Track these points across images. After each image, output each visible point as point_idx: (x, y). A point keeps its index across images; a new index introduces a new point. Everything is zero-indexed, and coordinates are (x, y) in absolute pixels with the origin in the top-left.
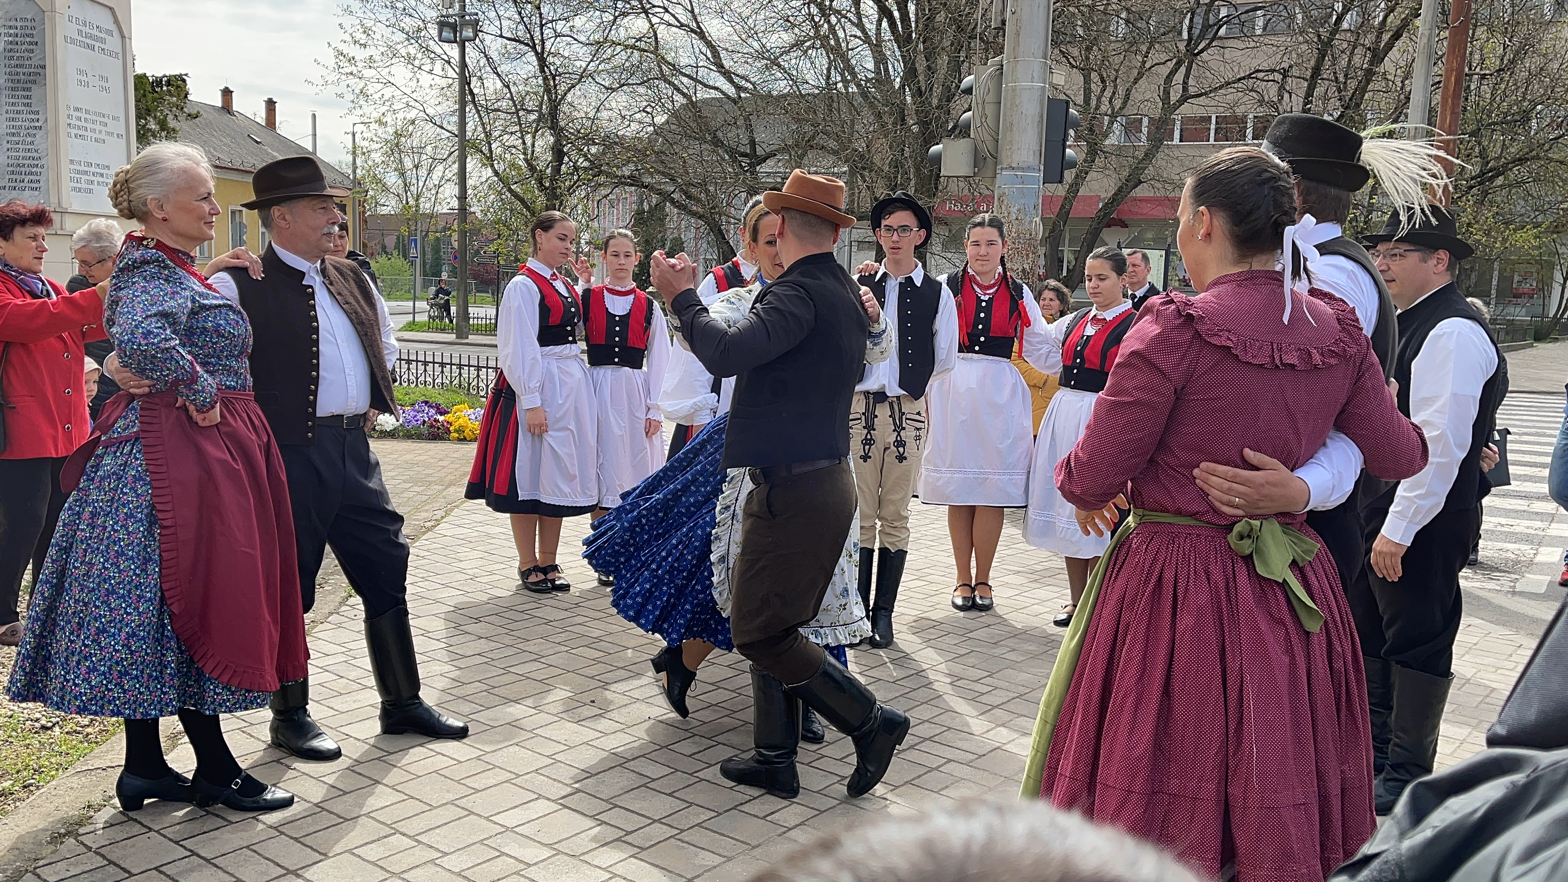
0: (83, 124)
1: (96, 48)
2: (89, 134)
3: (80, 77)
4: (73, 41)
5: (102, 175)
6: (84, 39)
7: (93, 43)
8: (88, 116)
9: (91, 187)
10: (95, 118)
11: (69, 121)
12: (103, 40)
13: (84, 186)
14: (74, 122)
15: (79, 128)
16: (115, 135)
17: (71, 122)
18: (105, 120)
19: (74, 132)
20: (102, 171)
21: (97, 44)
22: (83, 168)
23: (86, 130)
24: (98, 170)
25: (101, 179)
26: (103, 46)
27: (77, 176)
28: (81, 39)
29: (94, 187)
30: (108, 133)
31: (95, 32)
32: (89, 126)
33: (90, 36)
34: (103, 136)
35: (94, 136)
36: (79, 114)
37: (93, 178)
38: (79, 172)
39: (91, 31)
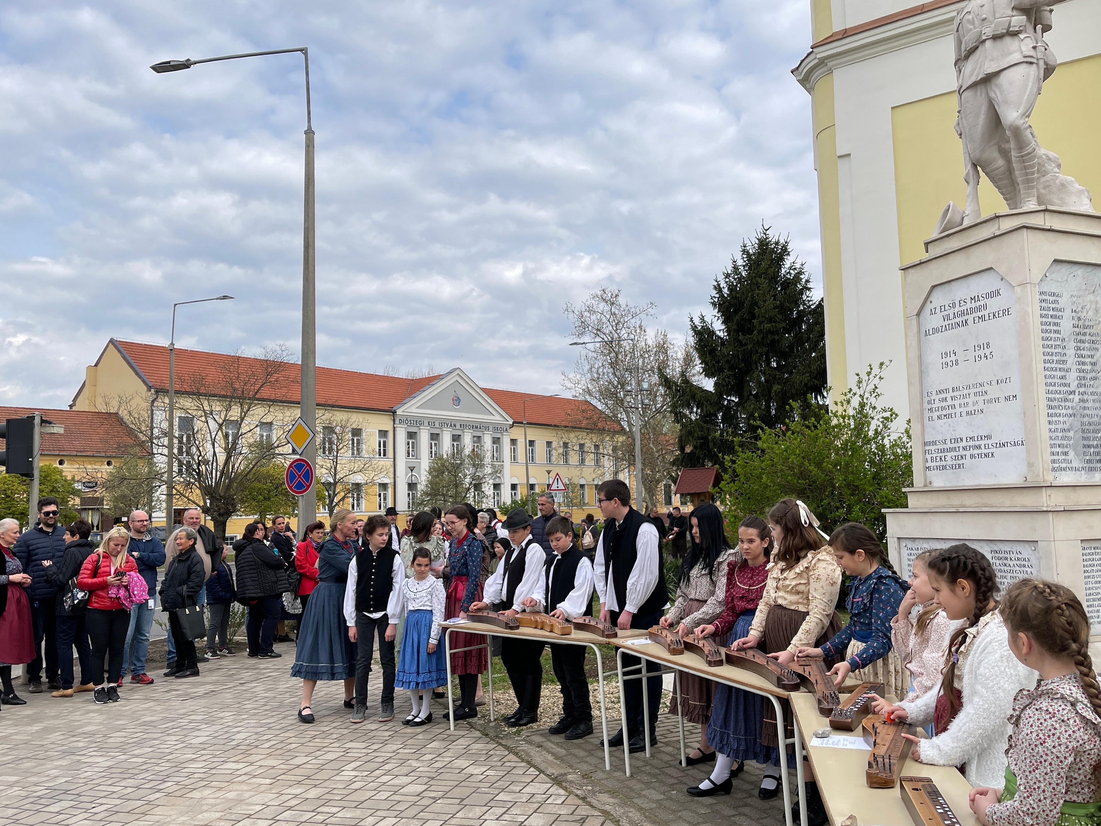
0: (950, 402)
1: (970, 322)
2: (958, 410)
3: (944, 360)
4: (936, 331)
5: (979, 447)
6: (950, 322)
7: (966, 317)
8: (956, 393)
9: (960, 462)
10: (966, 392)
11: (929, 407)
12: (979, 309)
13: (950, 462)
14: (937, 404)
15: (943, 408)
16: (1002, 400)
17: (934, 406)
18: (987, 388)
19: (935, 415)
20: (977, 443)
21: (970, 318)
22: (949, 445)
23: (954, 407)
24: (971, 443)
25: (976, 452)
26: (980, 314)
27: (941, 454)
28: (947, 322)
29: (967, 462)
30: (990, 401)
31: (969, 305)
32: (957, 403)
33: (963, 314)
34: (981, 406)
35: (964, 410)
36: (943, 396)
37: (962, 453)
38: (943, 451)
39: (962, 308)
